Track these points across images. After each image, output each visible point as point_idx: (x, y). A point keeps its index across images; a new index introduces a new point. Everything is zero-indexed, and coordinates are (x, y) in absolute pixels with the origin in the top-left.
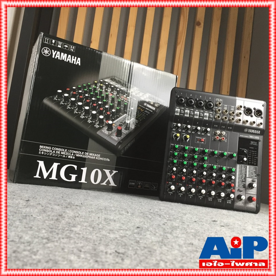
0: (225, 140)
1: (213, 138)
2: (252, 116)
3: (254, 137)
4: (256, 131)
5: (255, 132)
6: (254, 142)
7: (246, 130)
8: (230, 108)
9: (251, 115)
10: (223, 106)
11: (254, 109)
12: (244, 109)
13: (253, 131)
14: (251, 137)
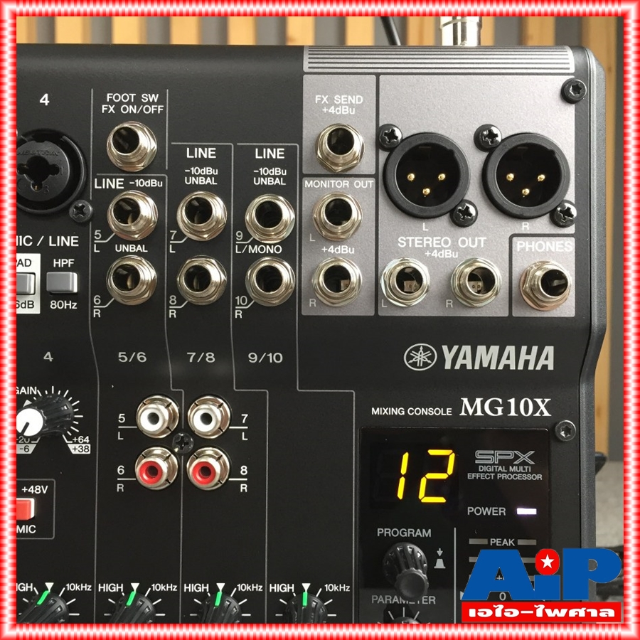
0: (234, 472)
1: (120, 469)
2: (461, 219)
3: (507, 408)
4: (510, 349)
5: (511, 358)
6: (511, 454)
7: (421, 357)
8: (249, 166)
9: (449, 204)
10: (178, 153)
11: (484, 139)
12: (383, 156)
13: (487, 356)
14: (476, 407)
